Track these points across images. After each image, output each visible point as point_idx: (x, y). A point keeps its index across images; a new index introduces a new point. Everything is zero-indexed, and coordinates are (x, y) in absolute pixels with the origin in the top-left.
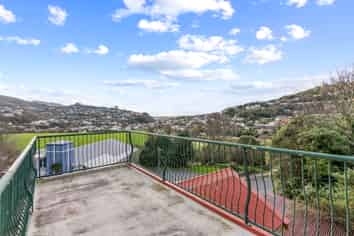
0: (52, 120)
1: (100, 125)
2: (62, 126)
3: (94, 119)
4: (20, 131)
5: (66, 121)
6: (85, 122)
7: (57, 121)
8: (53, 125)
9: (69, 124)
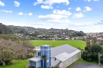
0: (43, 35)
1: (61, 37)
2: (46, 37)
3: (58, 35)
4: (34, 39)
5: (48, 36)
6: (54, 36)
7: (45, 35)
8: (44, 37)
9: (49, 37)
